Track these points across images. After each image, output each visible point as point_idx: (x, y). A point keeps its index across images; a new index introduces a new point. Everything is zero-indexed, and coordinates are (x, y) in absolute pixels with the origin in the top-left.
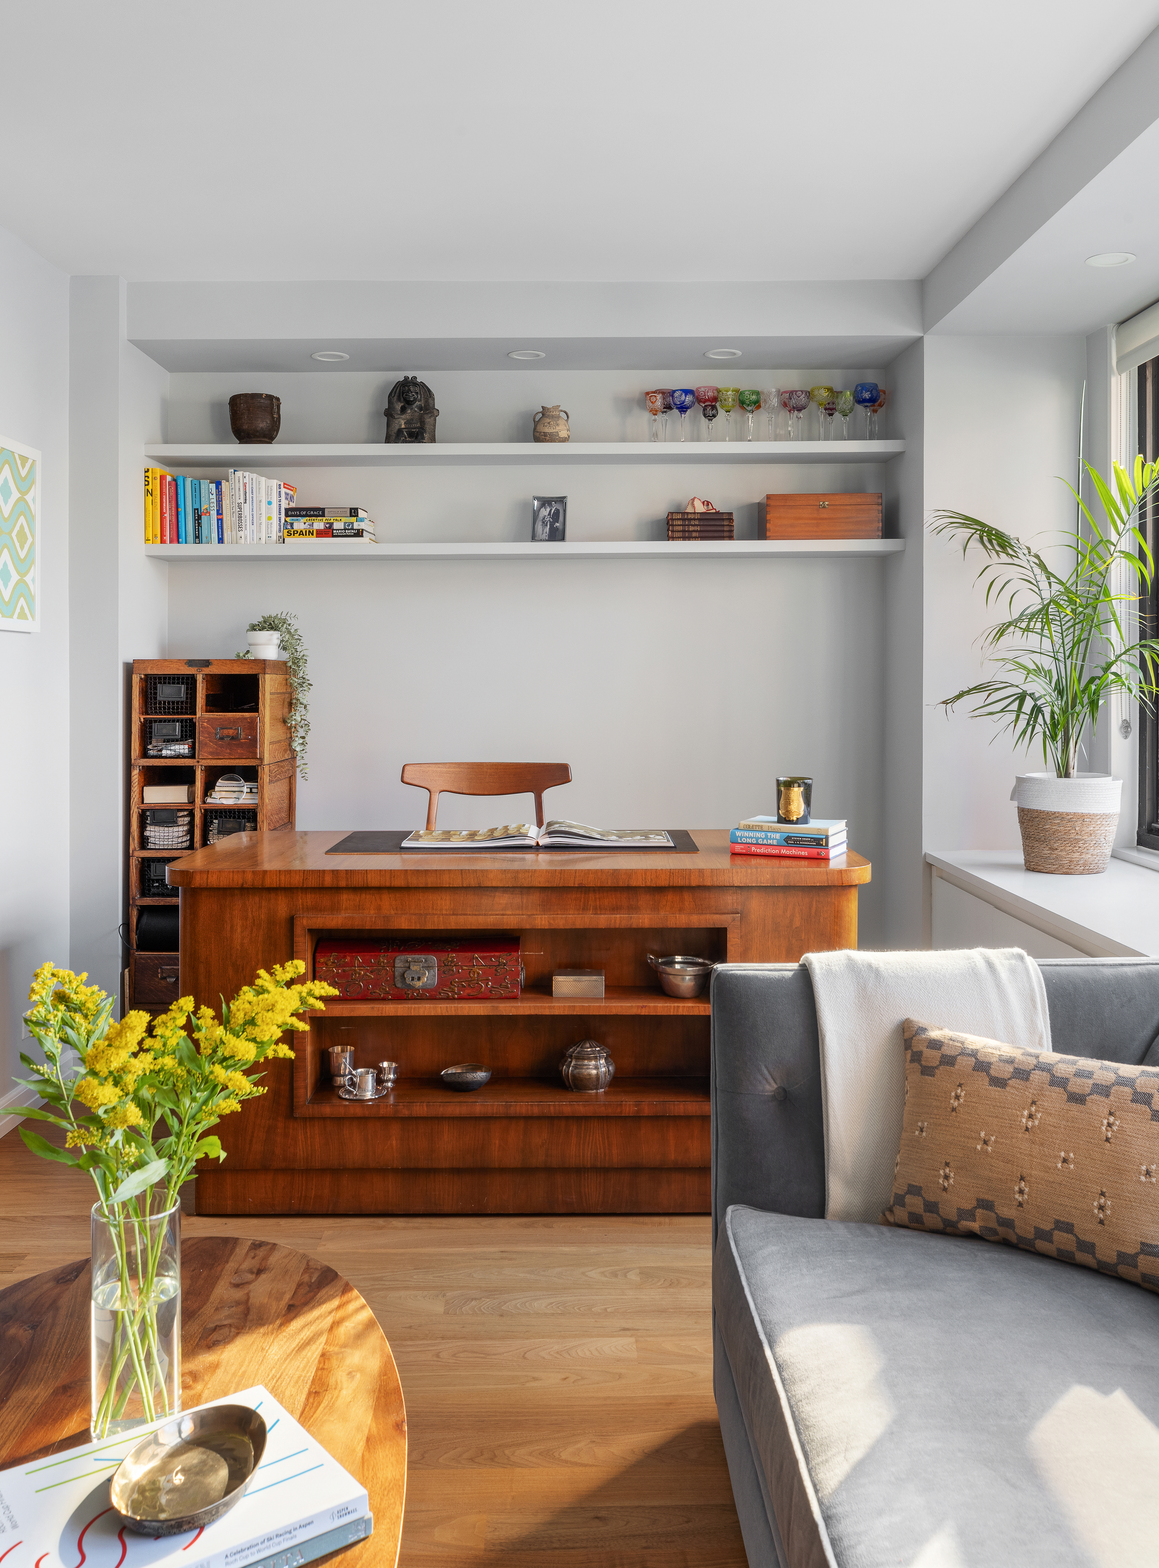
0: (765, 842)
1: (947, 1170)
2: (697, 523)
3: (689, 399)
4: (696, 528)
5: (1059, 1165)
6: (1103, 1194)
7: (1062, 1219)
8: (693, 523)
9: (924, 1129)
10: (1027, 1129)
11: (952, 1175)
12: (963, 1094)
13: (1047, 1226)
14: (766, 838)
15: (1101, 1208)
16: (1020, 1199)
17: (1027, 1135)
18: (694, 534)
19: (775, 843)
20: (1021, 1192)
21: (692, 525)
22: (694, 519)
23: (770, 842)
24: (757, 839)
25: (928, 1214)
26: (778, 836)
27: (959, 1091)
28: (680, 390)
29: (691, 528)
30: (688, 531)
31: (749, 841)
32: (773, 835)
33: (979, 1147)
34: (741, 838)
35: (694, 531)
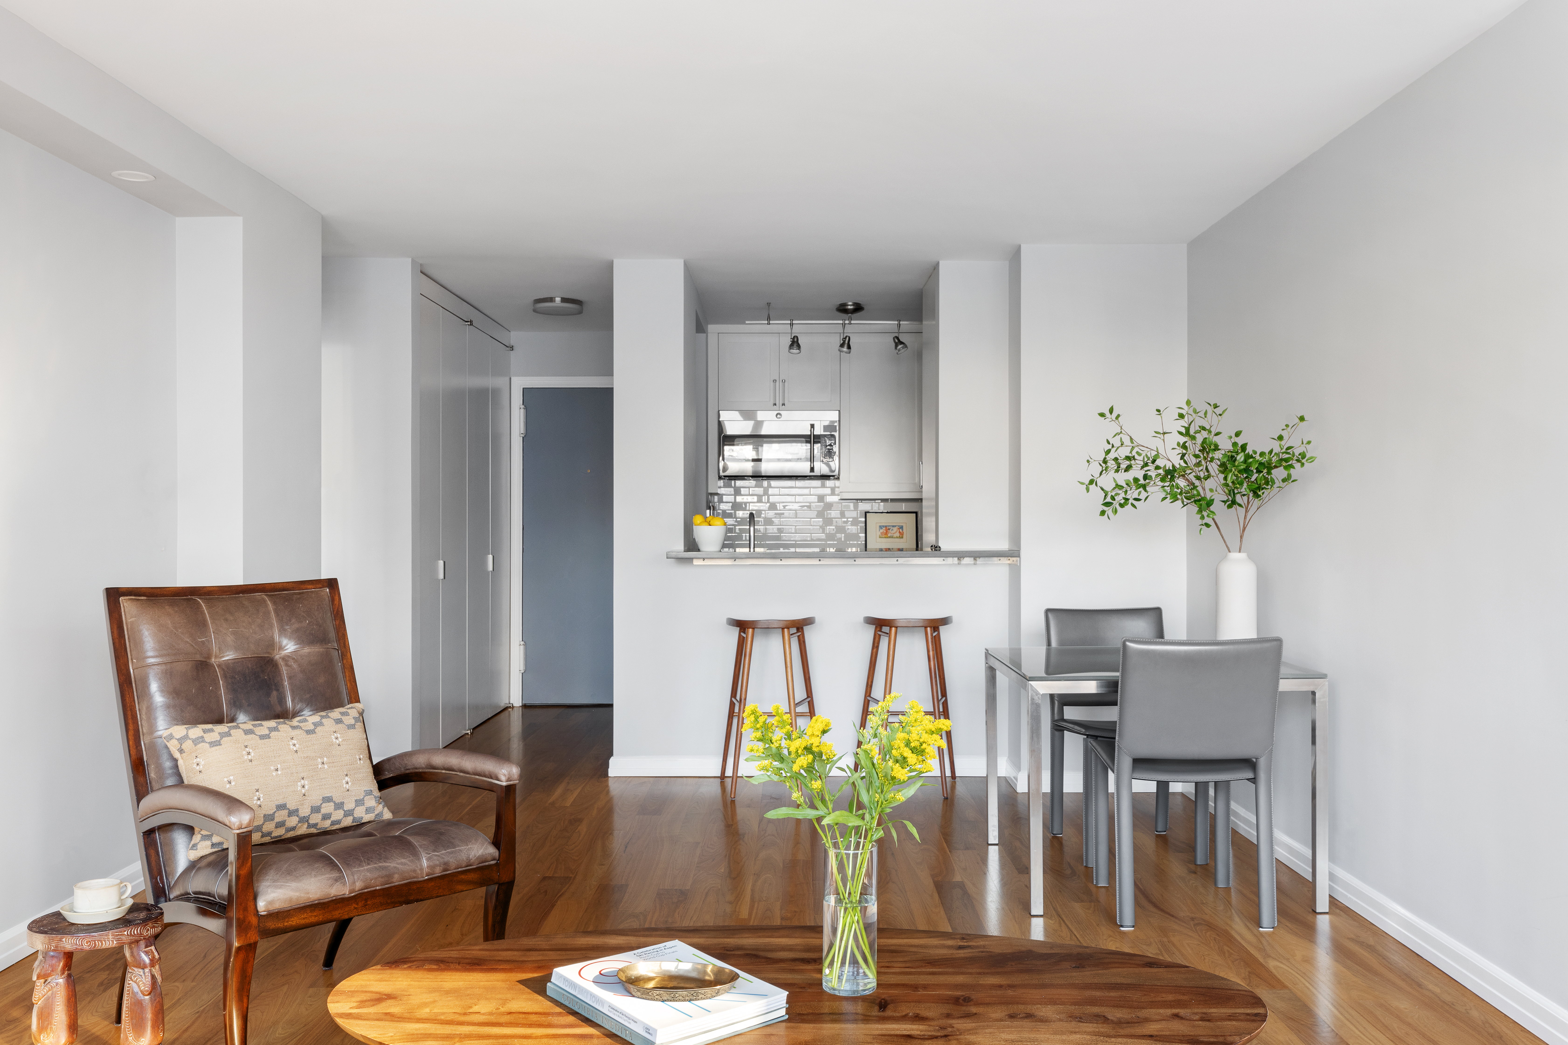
1: (338, 742)
5: (279, 766)
6: (251, 761)
7: (267, 740)
9: (358, 760)
10: (303, 779)
11: (334, 740)
12: (345, 785)
13: (273, 734)
15: (249, 753)
16: (293, 741)
17: (302, 775)
20: (294, 745)
25: (339, 718)
27: (347, 786)
33: (325, 759)
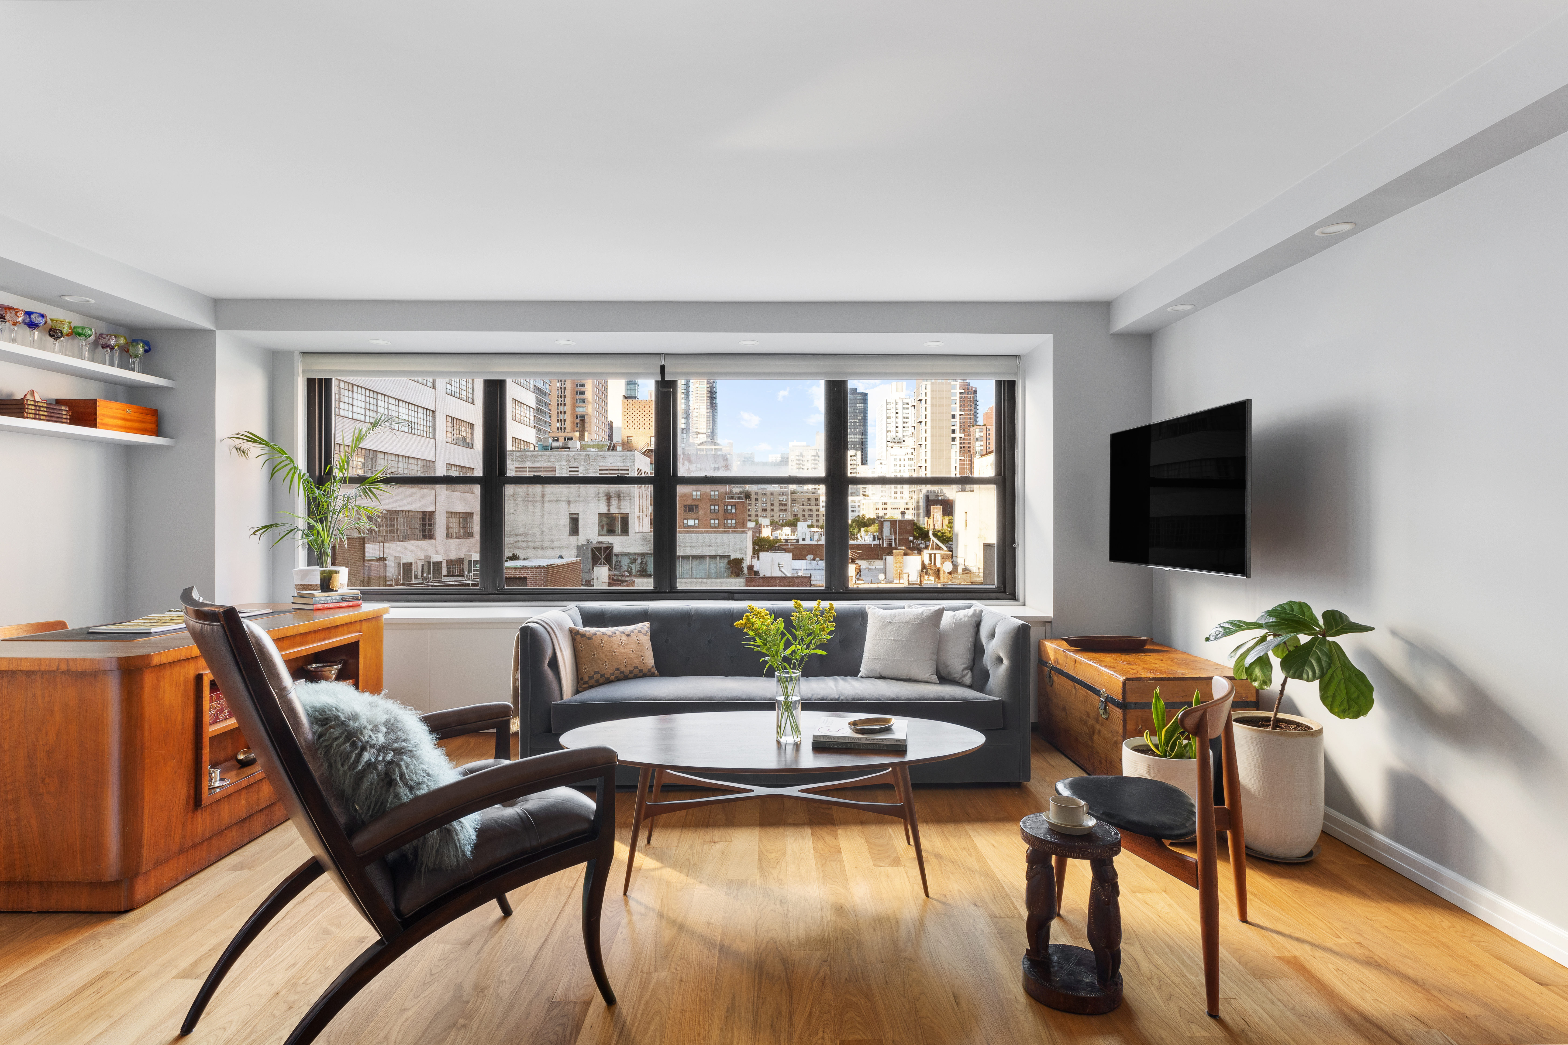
0: (331, 601)
2: (45, 409)
3: (41, 320)
4: (44, 413)
8: (42, 409)
14: (332, 599)
18: (42, 417)
19: (336, 601)
21: (41, 411)
22: (43, 407)
23: (334, 601)
24: (327, 600)
26: (338, 598)
28: (38, 313)
29: (41, 413)
30: (38, 415)
31: (323, 602)
32: (335, 598)
34: (319, 601)
35: (43, 415)
